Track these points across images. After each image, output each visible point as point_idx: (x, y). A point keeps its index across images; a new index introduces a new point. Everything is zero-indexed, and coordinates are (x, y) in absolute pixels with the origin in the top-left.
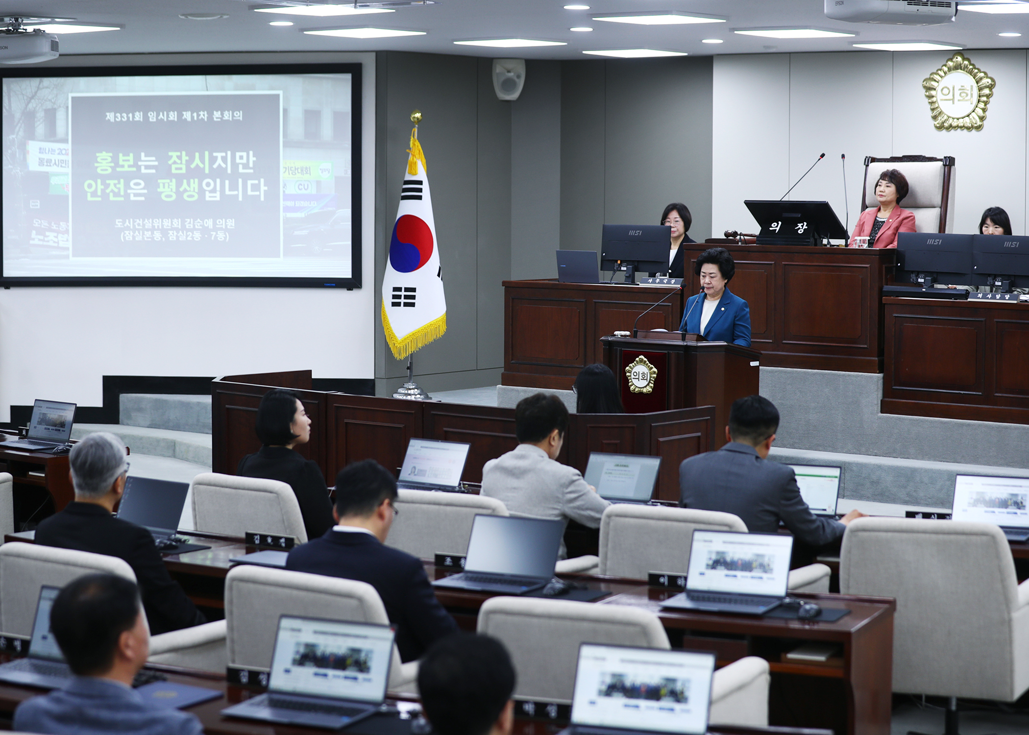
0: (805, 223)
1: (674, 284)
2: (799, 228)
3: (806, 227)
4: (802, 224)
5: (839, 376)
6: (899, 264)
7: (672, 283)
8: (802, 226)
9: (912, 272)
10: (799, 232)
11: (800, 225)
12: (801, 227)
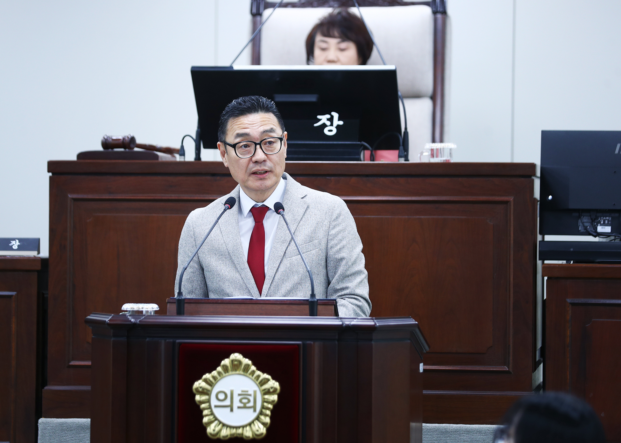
0: (336, 115)
1: (20, 248)
2: (324, 126)
3: (341, 123)
4: (328, 116)
5: (446, 432)
6: (550, 197)
7: (15, 247)
8: (331, 120)
9: (581, 212)
10: (326, 131)
11: (324, 119)
12: (328, 123)
